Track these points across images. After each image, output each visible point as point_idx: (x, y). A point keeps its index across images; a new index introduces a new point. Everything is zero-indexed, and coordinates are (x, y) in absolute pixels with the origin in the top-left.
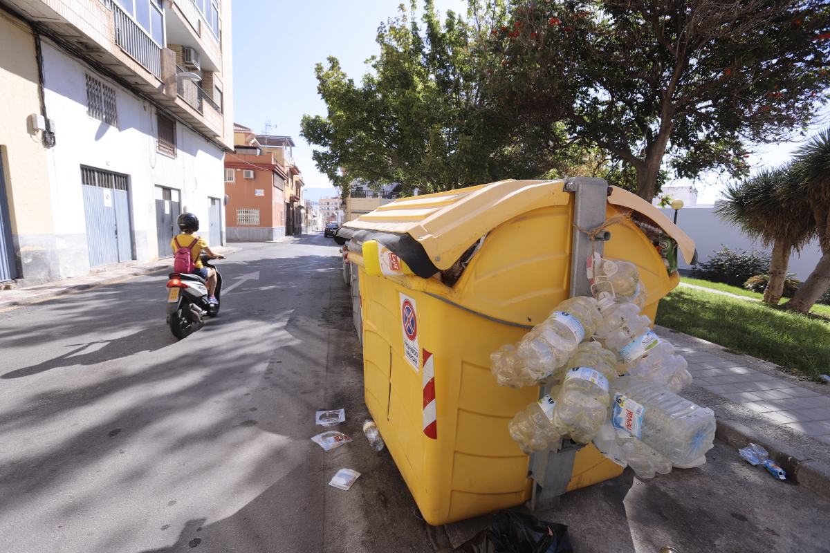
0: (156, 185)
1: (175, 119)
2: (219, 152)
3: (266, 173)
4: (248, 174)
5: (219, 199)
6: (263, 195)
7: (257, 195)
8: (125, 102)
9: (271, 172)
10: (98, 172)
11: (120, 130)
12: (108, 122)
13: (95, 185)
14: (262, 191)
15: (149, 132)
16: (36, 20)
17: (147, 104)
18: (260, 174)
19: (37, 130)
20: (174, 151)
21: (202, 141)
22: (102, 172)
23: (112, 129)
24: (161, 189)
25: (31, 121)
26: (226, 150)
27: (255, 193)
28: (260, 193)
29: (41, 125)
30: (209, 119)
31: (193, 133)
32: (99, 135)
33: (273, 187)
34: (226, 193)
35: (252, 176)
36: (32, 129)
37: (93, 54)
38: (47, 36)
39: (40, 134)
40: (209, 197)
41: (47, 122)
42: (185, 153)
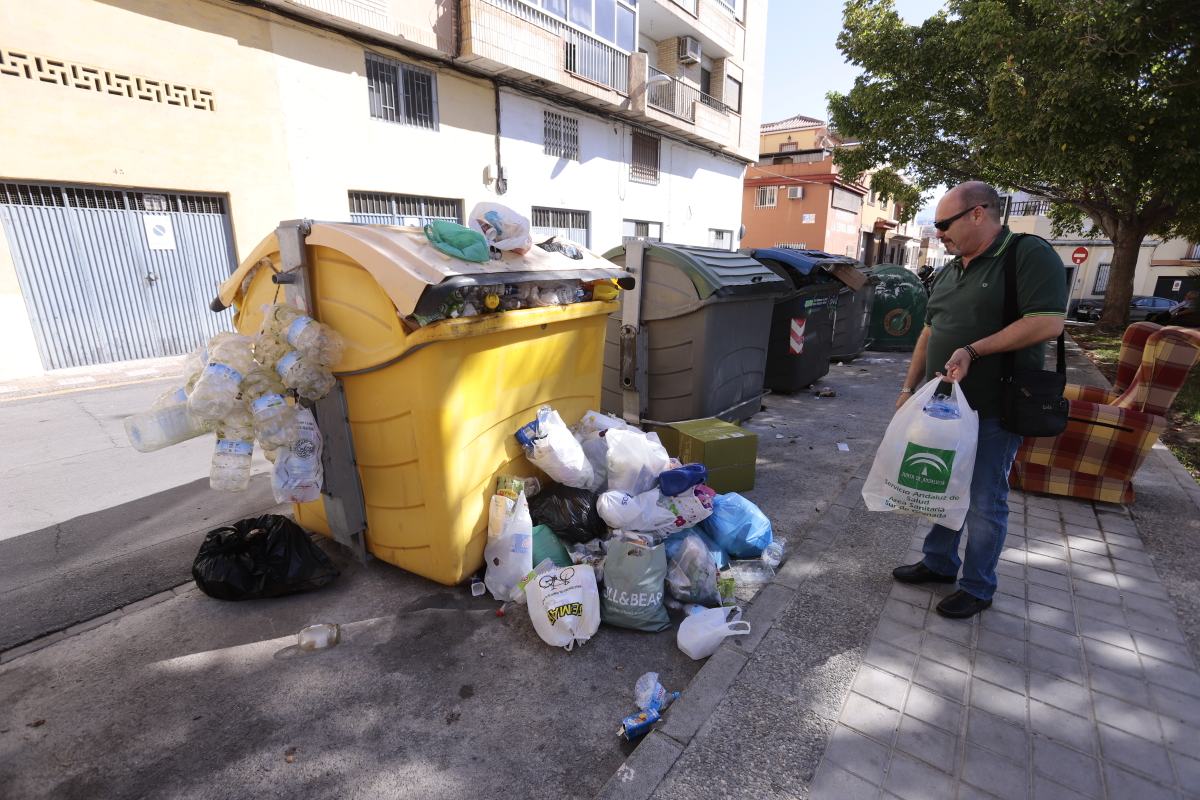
0: (625, 220)
1: (659, 134)
2: (737, 167)
3: (818, 189)
4: (795, 192)
5: (731, 232)
6: (813, 222)
7: (804, 222)
8: (590, 129)
9: (828, 186)
10: (553, 212)
11: (581, 163)
12: (567, 156)
13: (548, 225)
14: (813, 216)
15: (620, 158)
16: (496, 73)
17: (619, 125)
18: (811, 190)
19: (492, 180)
20: (655, 176)
21: (706, 156)
22: (556, 211)
23: (572, 163)
24: (634, 224)
25: (486, 171)
26: (745, 162)
27: (802, 219)
28: (809, 219)
29: (494, 174)
30: (708, 125)
31: (690, 147)
32: (555, 174)
33: (830, 209)
34: (743, 221)
35: (799, 195)
36: (487, 180)
37: (550, 88)
38: (507, 84)
39: (494, 182)
40: (710, 230)
41: (500, 171)
42: (673, 177)
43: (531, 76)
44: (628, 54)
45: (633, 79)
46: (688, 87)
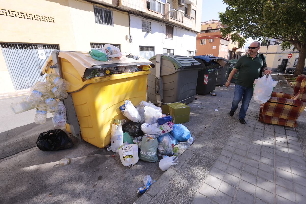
0: (164, 49)
1: (173, 25)
2: (194, 34)
3: (217, 39)
4: (211, 40)
5: (193, 51)
6: (216, 48)
7: (213, 48)
8: (154, 24)
9: (220, 38)
10: (144, 47)
11: (152, 34)
12: (148, 32)
13: (143, 51)
14: (215, 47)
15: (163, 32)
16: (128, 10)
17: (162, 23)
18: (215, 40)
19: (128, 39)
20: (172, 37)
21: (186, 31)
22: (145, 47)
23: (149, 34)
24: (167, 50)
25: (126, 37)
26: (197, 32)
27: (212, 47)
28: (214, 47)
29: (129, 37)
30: (187, 23)
31: (182, 29)
32: (145, 36)
33: (220, 45)
34: (196, 48)
35: (212, 41)
36: (127, 39)
37: (143, 14)
38: (132, 13)
39: (129, 40)
40: (187, 51)
41: (130, 37)
42: (177, 37)
43: (138, 11)
44: (164, 4)
45: (166, 11)
46: (181, 13)
